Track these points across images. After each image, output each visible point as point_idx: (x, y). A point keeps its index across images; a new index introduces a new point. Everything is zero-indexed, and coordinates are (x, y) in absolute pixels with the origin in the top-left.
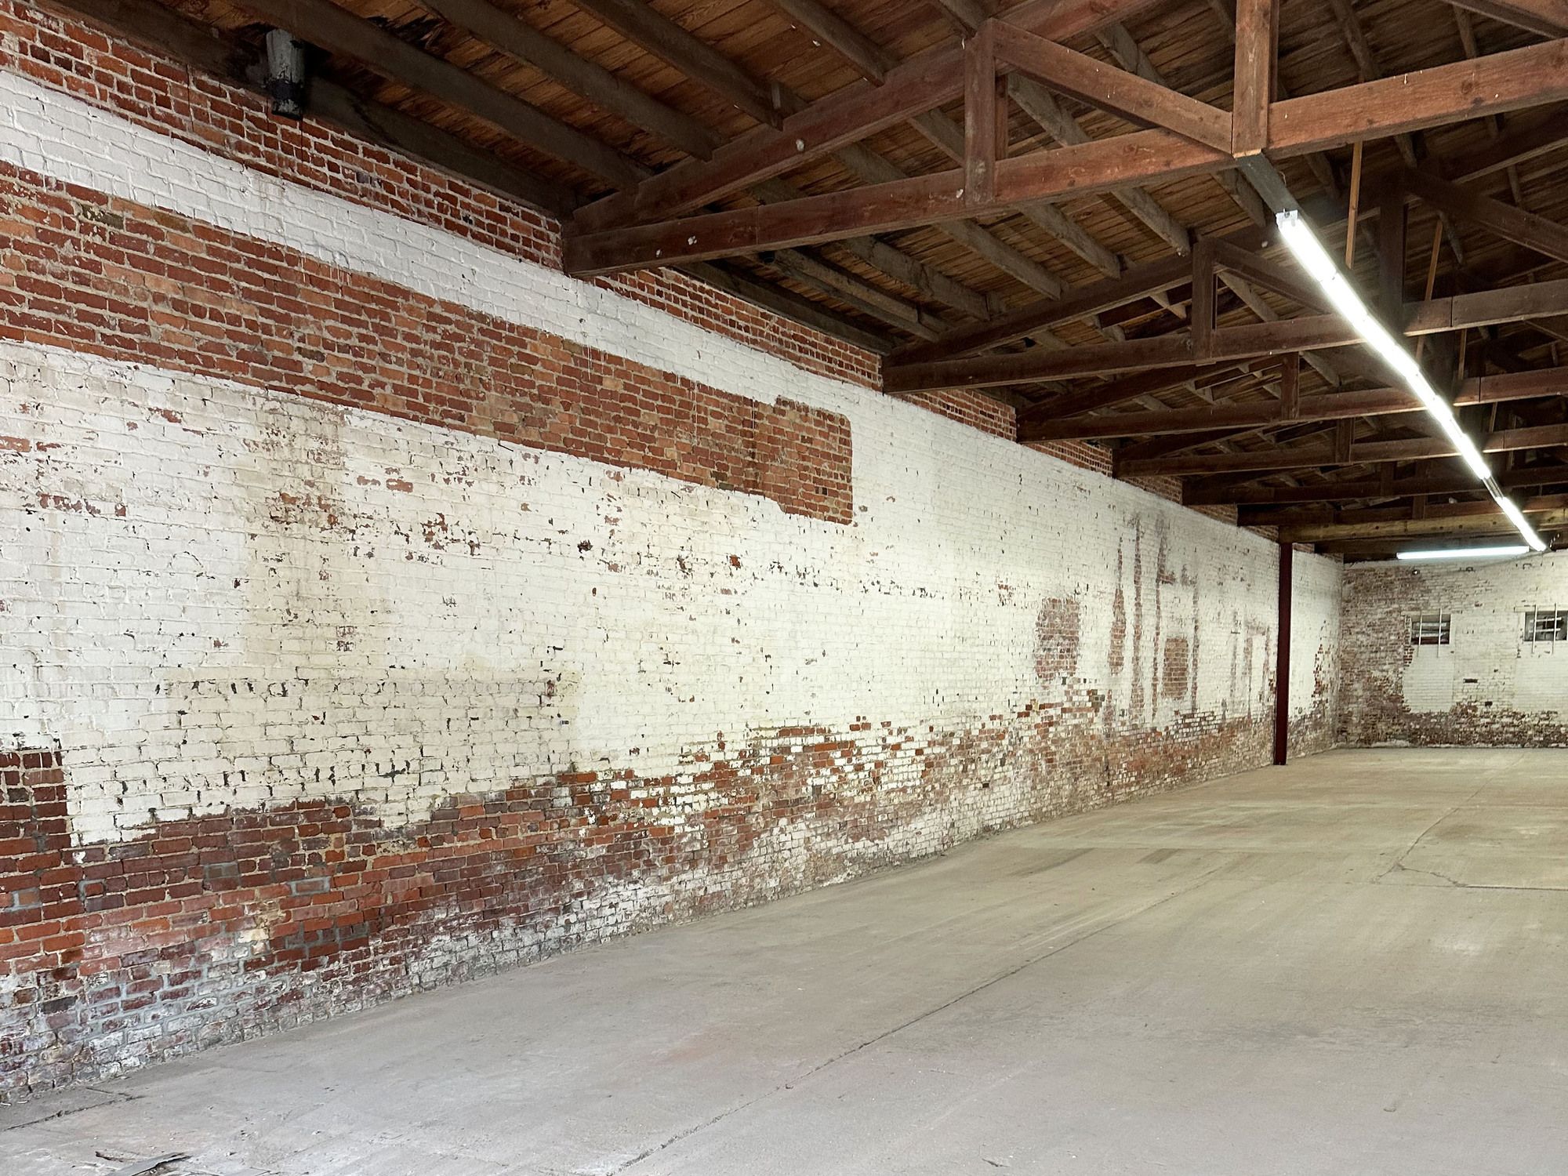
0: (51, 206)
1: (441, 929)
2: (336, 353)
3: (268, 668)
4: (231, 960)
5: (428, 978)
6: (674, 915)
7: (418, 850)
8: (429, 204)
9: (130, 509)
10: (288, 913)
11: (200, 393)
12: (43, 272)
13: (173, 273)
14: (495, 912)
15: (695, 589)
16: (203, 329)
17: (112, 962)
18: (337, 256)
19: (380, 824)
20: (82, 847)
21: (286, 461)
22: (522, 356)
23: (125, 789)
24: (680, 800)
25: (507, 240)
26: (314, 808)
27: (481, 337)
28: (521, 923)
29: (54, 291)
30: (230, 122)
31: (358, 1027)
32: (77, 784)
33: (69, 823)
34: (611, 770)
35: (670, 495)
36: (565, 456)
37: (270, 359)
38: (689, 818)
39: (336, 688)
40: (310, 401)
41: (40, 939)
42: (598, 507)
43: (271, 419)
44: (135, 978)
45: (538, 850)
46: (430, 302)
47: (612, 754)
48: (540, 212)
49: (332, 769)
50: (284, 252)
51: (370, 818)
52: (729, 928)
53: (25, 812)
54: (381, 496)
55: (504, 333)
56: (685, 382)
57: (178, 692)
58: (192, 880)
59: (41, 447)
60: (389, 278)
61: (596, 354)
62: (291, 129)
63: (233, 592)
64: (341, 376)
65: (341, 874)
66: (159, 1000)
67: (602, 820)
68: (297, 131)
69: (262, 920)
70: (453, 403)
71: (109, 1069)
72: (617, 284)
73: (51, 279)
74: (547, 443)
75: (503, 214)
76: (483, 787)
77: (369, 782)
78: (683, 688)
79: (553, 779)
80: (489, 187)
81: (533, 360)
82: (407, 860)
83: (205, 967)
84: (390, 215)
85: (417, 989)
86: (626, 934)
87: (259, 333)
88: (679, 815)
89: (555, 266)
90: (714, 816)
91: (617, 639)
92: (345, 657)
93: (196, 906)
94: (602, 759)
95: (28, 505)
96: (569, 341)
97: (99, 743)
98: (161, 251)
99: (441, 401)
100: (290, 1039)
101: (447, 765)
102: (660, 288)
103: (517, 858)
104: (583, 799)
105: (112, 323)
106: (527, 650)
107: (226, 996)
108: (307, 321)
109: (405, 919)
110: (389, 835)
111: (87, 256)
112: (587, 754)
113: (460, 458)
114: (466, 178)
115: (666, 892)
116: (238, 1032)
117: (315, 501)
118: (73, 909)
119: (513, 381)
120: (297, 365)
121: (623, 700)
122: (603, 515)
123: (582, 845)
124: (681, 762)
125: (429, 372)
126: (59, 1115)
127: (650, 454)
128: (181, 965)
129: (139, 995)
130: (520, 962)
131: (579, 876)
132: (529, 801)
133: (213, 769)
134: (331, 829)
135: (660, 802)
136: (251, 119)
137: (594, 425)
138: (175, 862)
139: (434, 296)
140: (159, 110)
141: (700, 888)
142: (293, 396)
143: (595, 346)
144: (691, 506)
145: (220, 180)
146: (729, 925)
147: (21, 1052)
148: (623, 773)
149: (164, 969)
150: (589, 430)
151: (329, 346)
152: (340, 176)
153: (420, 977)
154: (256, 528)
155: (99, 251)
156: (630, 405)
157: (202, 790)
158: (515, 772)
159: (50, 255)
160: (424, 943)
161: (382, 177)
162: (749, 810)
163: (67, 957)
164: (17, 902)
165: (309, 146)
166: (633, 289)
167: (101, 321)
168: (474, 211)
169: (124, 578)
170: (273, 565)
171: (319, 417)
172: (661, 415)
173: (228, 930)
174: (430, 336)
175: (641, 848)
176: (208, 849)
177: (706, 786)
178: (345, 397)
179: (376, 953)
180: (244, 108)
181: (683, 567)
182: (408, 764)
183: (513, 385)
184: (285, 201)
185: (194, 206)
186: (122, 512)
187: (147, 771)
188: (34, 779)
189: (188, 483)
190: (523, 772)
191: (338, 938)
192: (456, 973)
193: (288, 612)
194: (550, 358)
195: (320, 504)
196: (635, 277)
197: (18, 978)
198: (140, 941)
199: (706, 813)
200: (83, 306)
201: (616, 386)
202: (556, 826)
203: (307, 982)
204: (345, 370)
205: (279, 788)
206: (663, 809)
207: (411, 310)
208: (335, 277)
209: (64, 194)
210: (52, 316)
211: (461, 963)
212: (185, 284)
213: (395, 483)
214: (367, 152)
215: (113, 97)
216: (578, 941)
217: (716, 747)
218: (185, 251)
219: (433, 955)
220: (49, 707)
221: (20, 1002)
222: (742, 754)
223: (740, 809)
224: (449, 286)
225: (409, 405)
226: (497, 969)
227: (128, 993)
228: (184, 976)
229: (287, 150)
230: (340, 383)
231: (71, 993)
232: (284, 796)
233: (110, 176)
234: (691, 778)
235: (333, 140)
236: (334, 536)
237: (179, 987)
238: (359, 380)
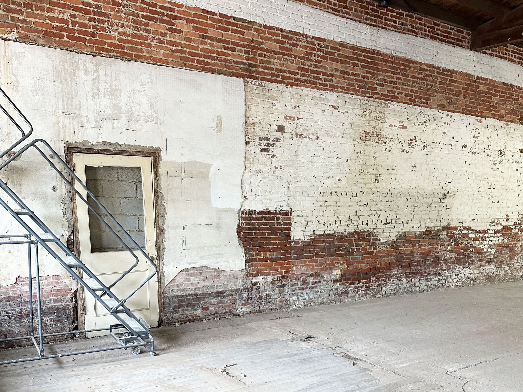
0: (310, 44)
1: (395, 276)
2: (388, 84)
3: (353, 188)
4: (330, 279)
5: (389, 292)
6: (480, 281)
7: (391, 249)
8: (425, 30)
9: (320, 138)
10: (348, 266)
11: (345, 99)
12: (305, 65)
13: (342, 62)
14: (413, 273)
15: (505, 161)
16: (348, 79)
17: (297, 275)
18: (393, 51)
19: (380, 240)
20: (294, 240)
21: (368, 120)
22: (451, 80)
23: (307, 224)
24: (488, 239)
25: (451, 40)
26: (360, 233)
27: (437, 75)
28: (422, 278)
29: (307, 70)
30: (365, 11)
31: (365, 305)
32: (295, 222)
33: (291, 233)
34: (463, 226)
35: (500, 127)
36: (461, 114)
37: (367, 87)
38: (490, 246)
39: (372, 195)
40: (378, 100)
41: (280, 266)
42: (471, 132)
43: (365, 107)
44: (303, 281)
45: (432, 253)
46: (421, 64)
47: (464, 221)
48: (464, 29)
49: (367, 221)
50: (376, 52)
51: (377, 238)
52: (502, 288)
53: (280, 229)
54: (397, 131)
55: (445, 73)
56: (511, 86)
57: (326, 195)
58: (322, 253)
59: (298, 119)
60: (408, 57)
61: (478, 78)
62: (383, 11)
63: (346, 163)
64: (389, 92)
65: (365, 255)
66: (308, 288)
67: (457, 244)
68: (385, 11)
69: (340, 268)
70: (425, 98)
71: (292, 307)
72: (490, 52)
73: (307, 67)
74: (455, 111)
75: (451, 31)
76: (416, 230)
77: (378, 226)
78: (495, 198)
79: (441, 228)
80: (447, 22)
81: (455, 82)
82: (387, 253)
83: (322, 280)
84: (412, 36)
85: (384, 296)
86: (460, 286)
87: (365, 79)
88: (487, 245)
89: (467, 48)
90: (500, 246)
91: (472, 179)
92: (377, 185)
93: (322, 261)
94: (460, 222)
95: (292, 137)
96: (469, 74)
97: (302, 210)
98: (339, 55)
99: (420, 98)
100: (344, 306)
101: (405, 221)
102: (506, 52)
103: (424, 255)
104: (450, 236)
105: (322, 79)
106: (438, 183)
107: (327, 290)
108: (380, 74)
109: (383, 272)
110: (382, 244)
111: (318, 59)
112: (454, 220)
113: (424, 117)
114: (439, 20)
115: (478, 272)
116: (329, 301)
117: (375, 133)
118: (289, 258)
119: (446, 89)
120: (375, 89)
121: (471, 201)
122: (473, 135)
123: (448, 252)
124: (490, 225)
125: (418, 88)
126: (279, 318)
127: (494, 113)
128: (316, 279)
129: (303, 286)
130: (420, 291)
131: (445, 263)
132: (431, 235)
133: (332, 219)
134: (364, 240)
135: (480, 239)
136: (371, 9)
137: (474, 103)
138: (318, 247)
139: (423, 62)
140: (344, 10)
141: (491, 272)
142: (373, 99)
143: (478, 75)
144: (507, 131)
145: (359, 30)
146: (502, 287)
147: (271, 298)
148: (467, 228)
149: (311, 279)
150: (472, 105)
151: (386, 82)
152: (397, 25)
153: (386, 292)
154: (355, 143)
155: (322, 57)
156: (489, 95)
157: (329, 225)
158: (428, 225)
159: (308, 59)
160: (388, 280)
161: (411, 23)
162: (515, 245)
163: (286, 272)
164: (275, 255)
165: (388, 16)
166: (496, 53)
167: (319, 79)
168: (441, 31)
169: (316, 159)
170: (359, 154)
171: (380, 106)
172: (500, 98)
173: (330, 270)
174: (420, 76)
175: (470, 255)
176: (328, 244)
177: (499, 235)
178: (389, 98)
179: (373, 282)
180: (370, 6)
181: (501, 153)
182: (392, 221)
183: (446, 91)
184: (378, 35)
185: (351, 40)
186: (317, 138)
187: (314, 219)
188: (284, 219)
189: (337, 129)
190: (430, 225)
191: (362, 276)
192: (398, 292)
193: (362, 170)
194: (461, 80)
195: (376, 134)
196: (497, 49)
197: (273, 277)
198: (305, 270)
199: (498, 244)
200: (315, 75)
201: (484, 89)
202: (439, 245)
203: (351, 289)
204: (390, 89)
205: (351, 226)
206: (481, 242)
207: (414, 68)
208: (391, 58)
209: (314, 40)
210: (306, 78)
211: (400, 289)
212: (345, 65)
213: (401, 126)
214: (407, 15)
215: (332, 8)
216: (442, 286)
217: (505, 220)
218: (346, 54)
219: (391, 285)
220: (290, 198)
221: (272, 284)
222: (515, 224)
223: (512, 244)
224: (428, 58)
225: (410, 100)
226: (412, 292)
227: (300, 285)
228: (316, 282)
229: (381, 18)
230: (388, 94)
231: (286, 283)
232: (352, 229)
233: (327, 33)
234: (494, 231)
235: (397, 13)
236: (379, 145)
237: (314, 285)
238: (394, 92)
